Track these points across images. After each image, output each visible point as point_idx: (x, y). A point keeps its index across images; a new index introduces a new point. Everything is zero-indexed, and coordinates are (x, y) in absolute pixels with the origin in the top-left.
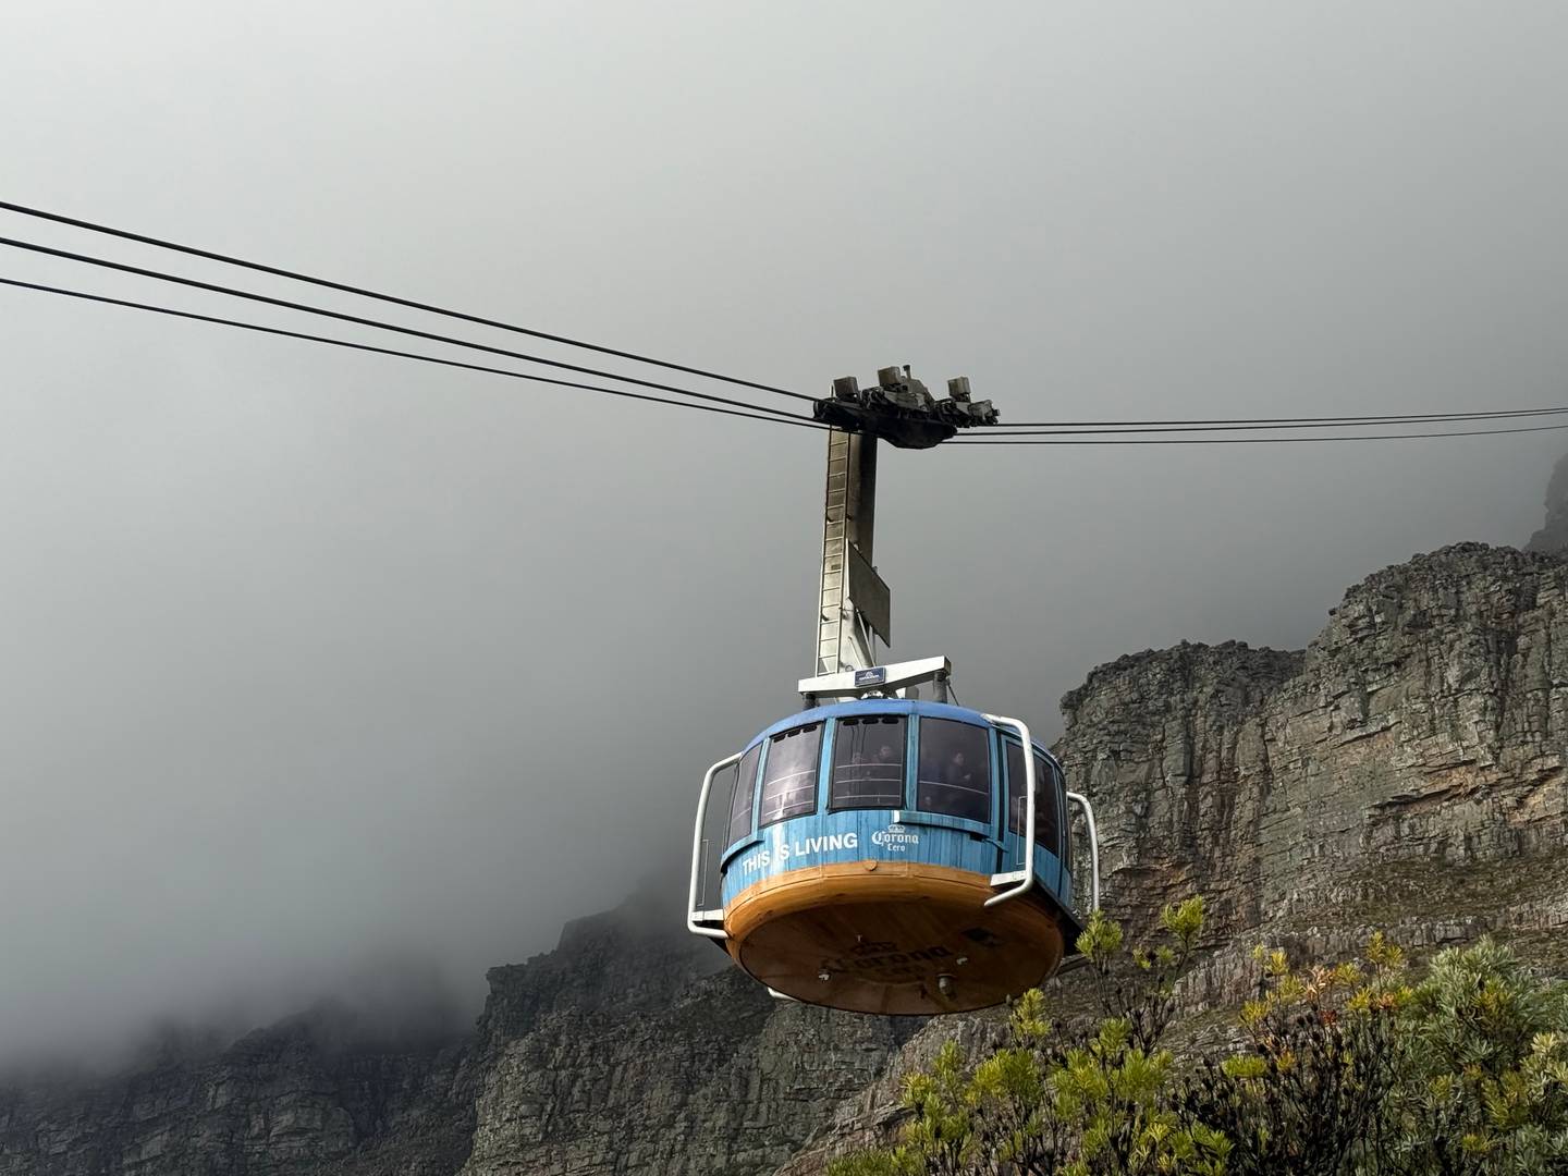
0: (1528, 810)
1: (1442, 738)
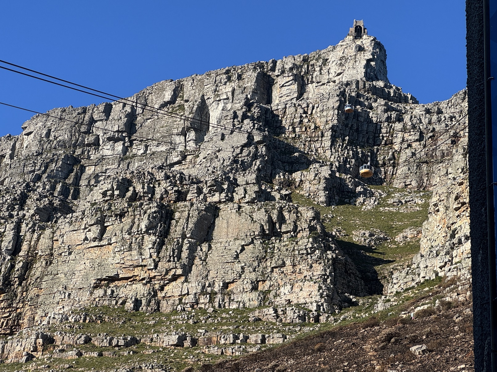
0: (165, 291)
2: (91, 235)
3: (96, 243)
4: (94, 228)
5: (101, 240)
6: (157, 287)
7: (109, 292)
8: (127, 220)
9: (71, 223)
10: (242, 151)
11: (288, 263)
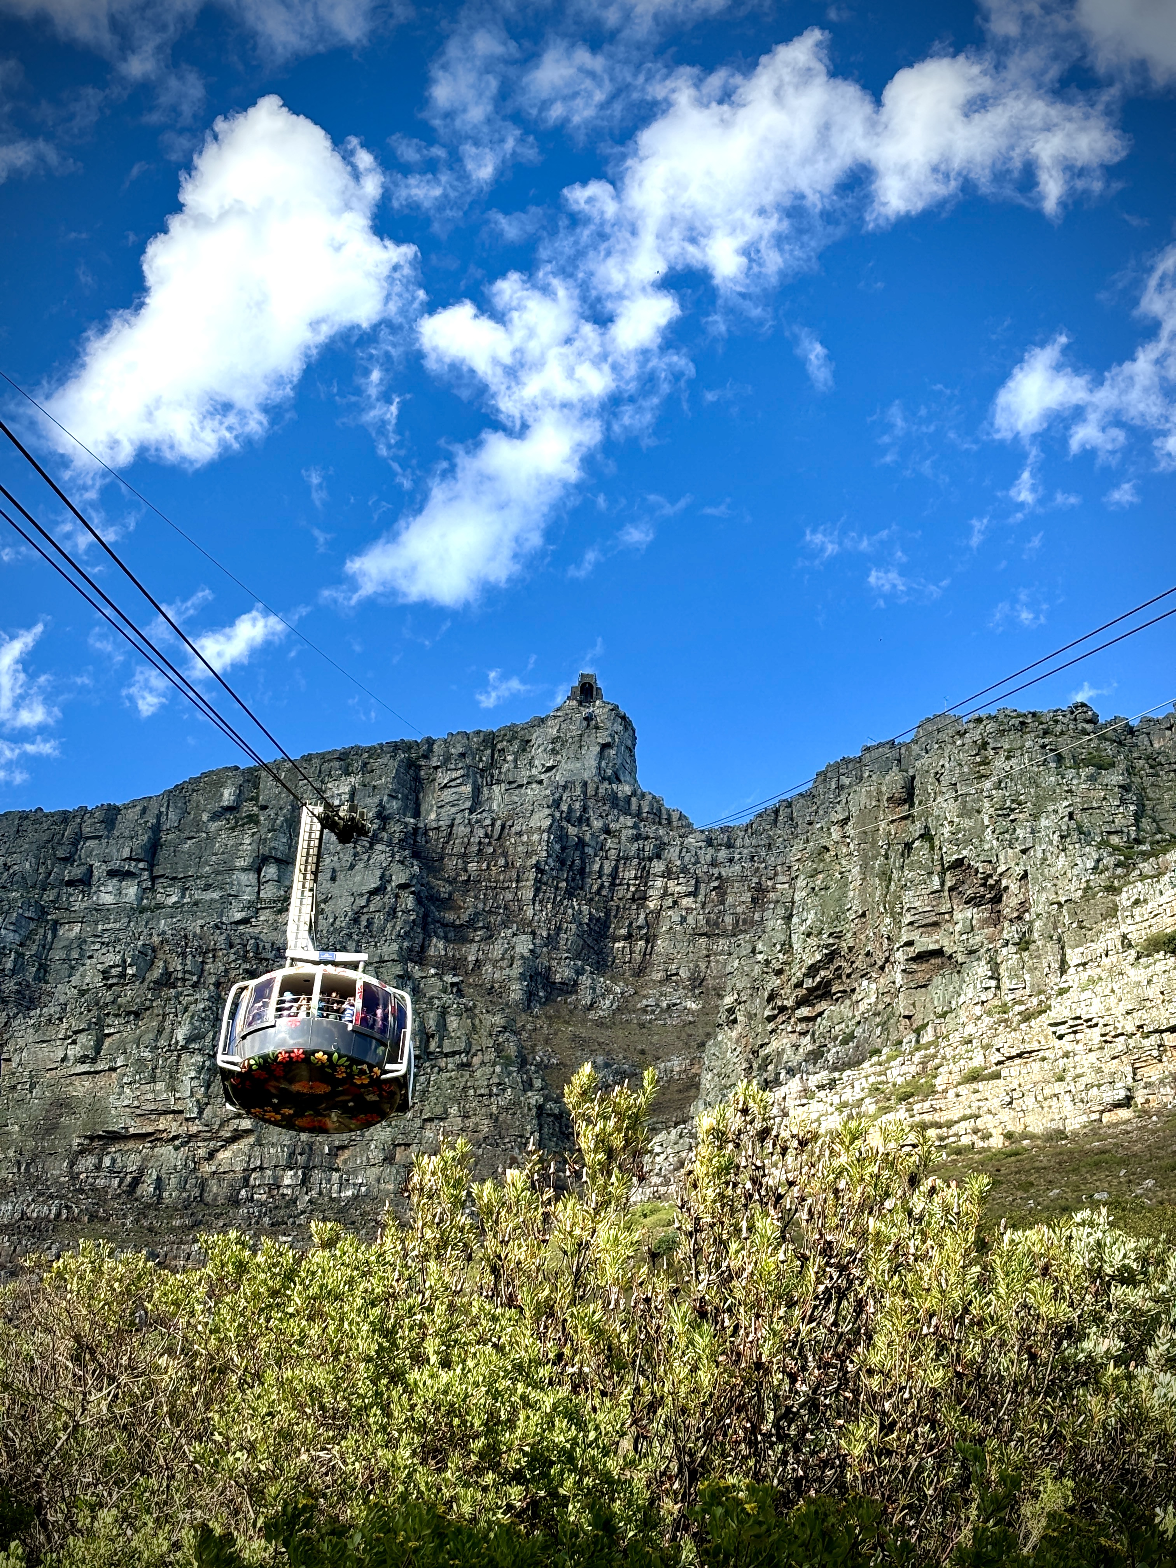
0: (216, 1162)
1: (160, 1086)
2: (74, 1051)
3: (85, 1068)
4: (82, 1038)
5: (94, 1061)
6: (202, 1152)
7: (107, 1161)
8: (149, 1023)
9: (37, 1027)
10: (369, 901)
11: (454, 1110)
